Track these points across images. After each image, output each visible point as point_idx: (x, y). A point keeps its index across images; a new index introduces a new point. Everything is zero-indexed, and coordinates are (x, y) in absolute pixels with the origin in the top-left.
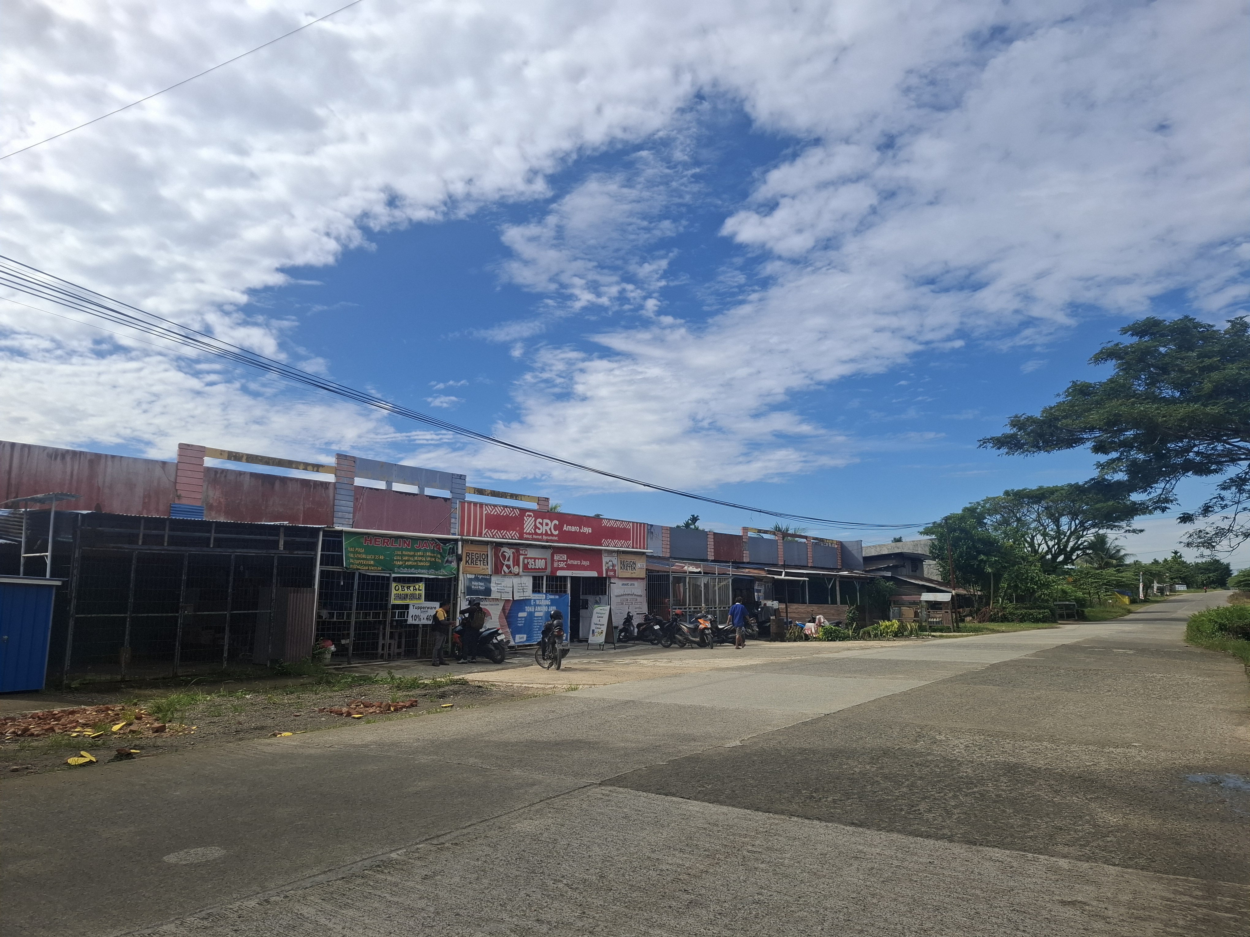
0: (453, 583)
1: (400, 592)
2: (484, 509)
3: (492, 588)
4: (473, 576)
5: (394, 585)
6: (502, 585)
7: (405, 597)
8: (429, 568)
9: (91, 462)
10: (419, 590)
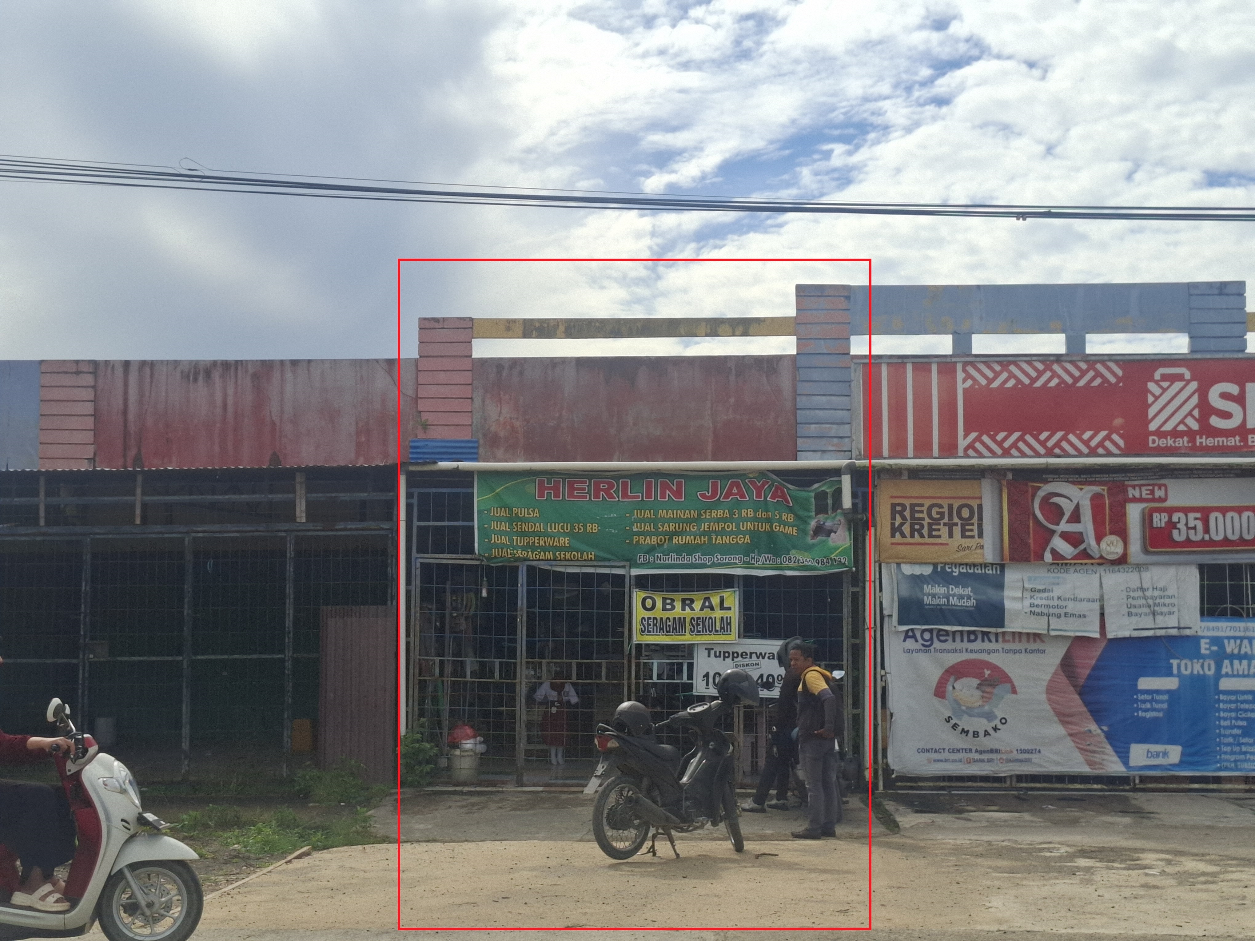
0: (847, 590)
1: (658, 613)
2: (960, 375)
3: (1008, 604)
4: (927, 570)
5: (638, 596)
6: (1055, 594)
7: (679, 625)
8: (747, 550)
9: (256, 377)
10: (722, 607)
